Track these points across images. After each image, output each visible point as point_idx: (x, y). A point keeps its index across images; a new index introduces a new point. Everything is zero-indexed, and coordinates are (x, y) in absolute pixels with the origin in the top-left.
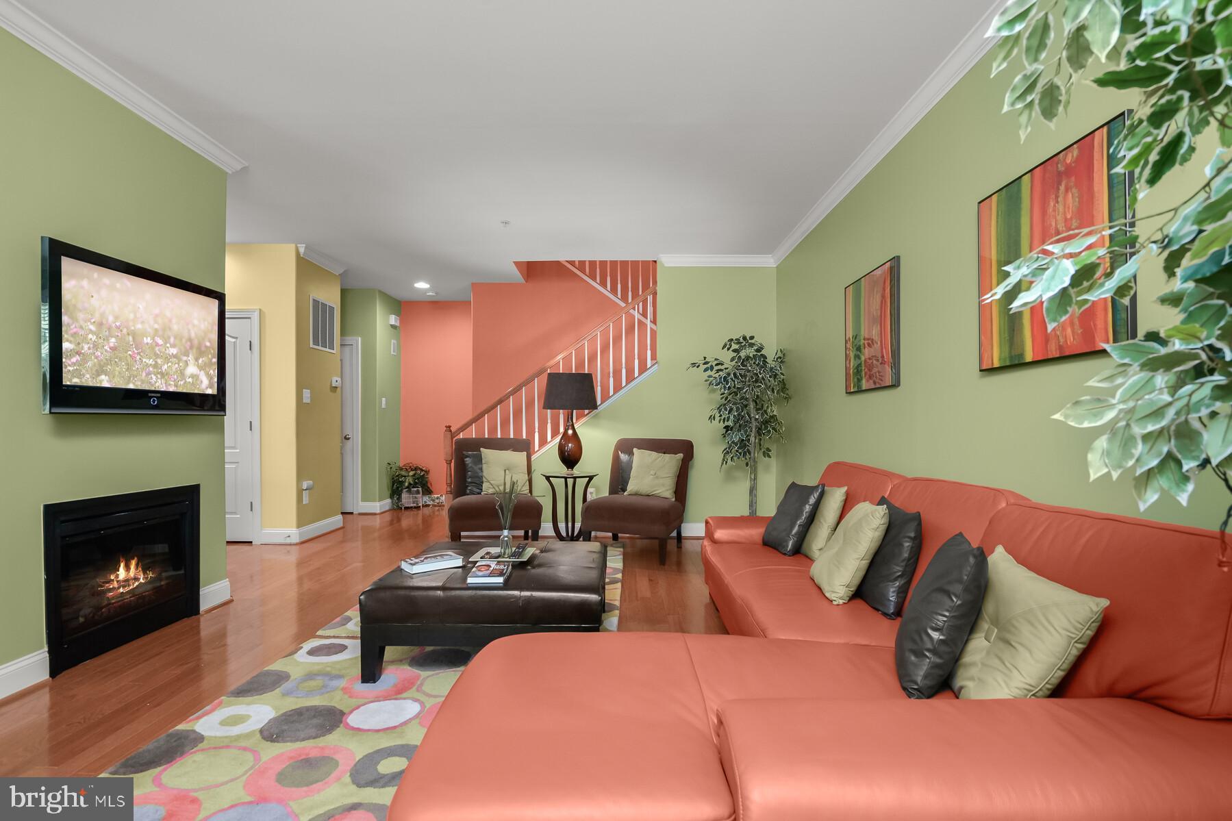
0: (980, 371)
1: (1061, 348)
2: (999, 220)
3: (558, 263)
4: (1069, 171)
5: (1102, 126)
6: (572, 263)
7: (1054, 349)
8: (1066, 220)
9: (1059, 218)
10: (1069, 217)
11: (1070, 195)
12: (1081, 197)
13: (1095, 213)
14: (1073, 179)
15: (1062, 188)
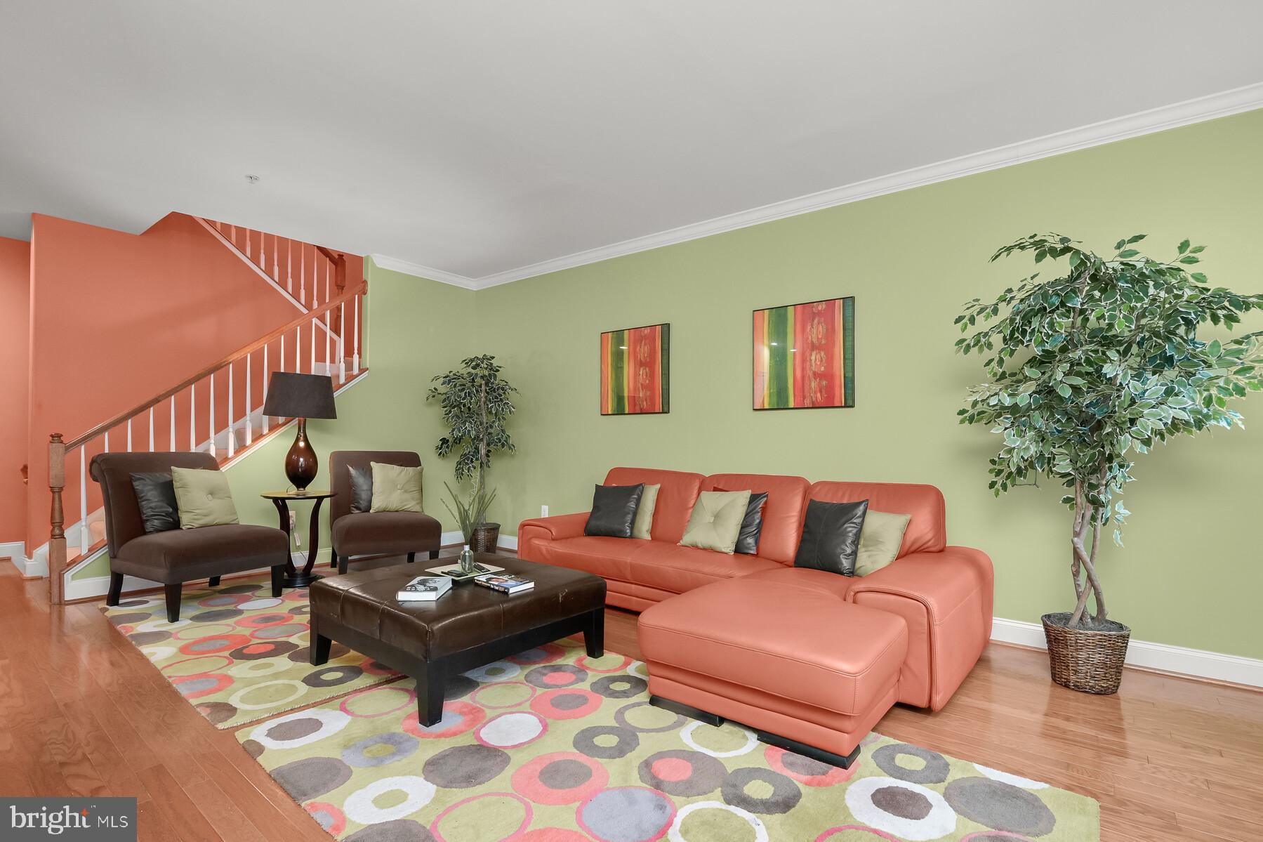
0: (754, 410)
1: (813, 403)
2: (771, 325)
3: (191, 218)
4: (819, 313)
5: (840, 299)
6: (212, 223)
7: (808, 402)
8: (818, 338)
9: (814, 336)
10: (820, 337)
11: (821, 327)
12: (827, 330)
13: (836, 339)
14: (823, 319)
15: (816, 321)
